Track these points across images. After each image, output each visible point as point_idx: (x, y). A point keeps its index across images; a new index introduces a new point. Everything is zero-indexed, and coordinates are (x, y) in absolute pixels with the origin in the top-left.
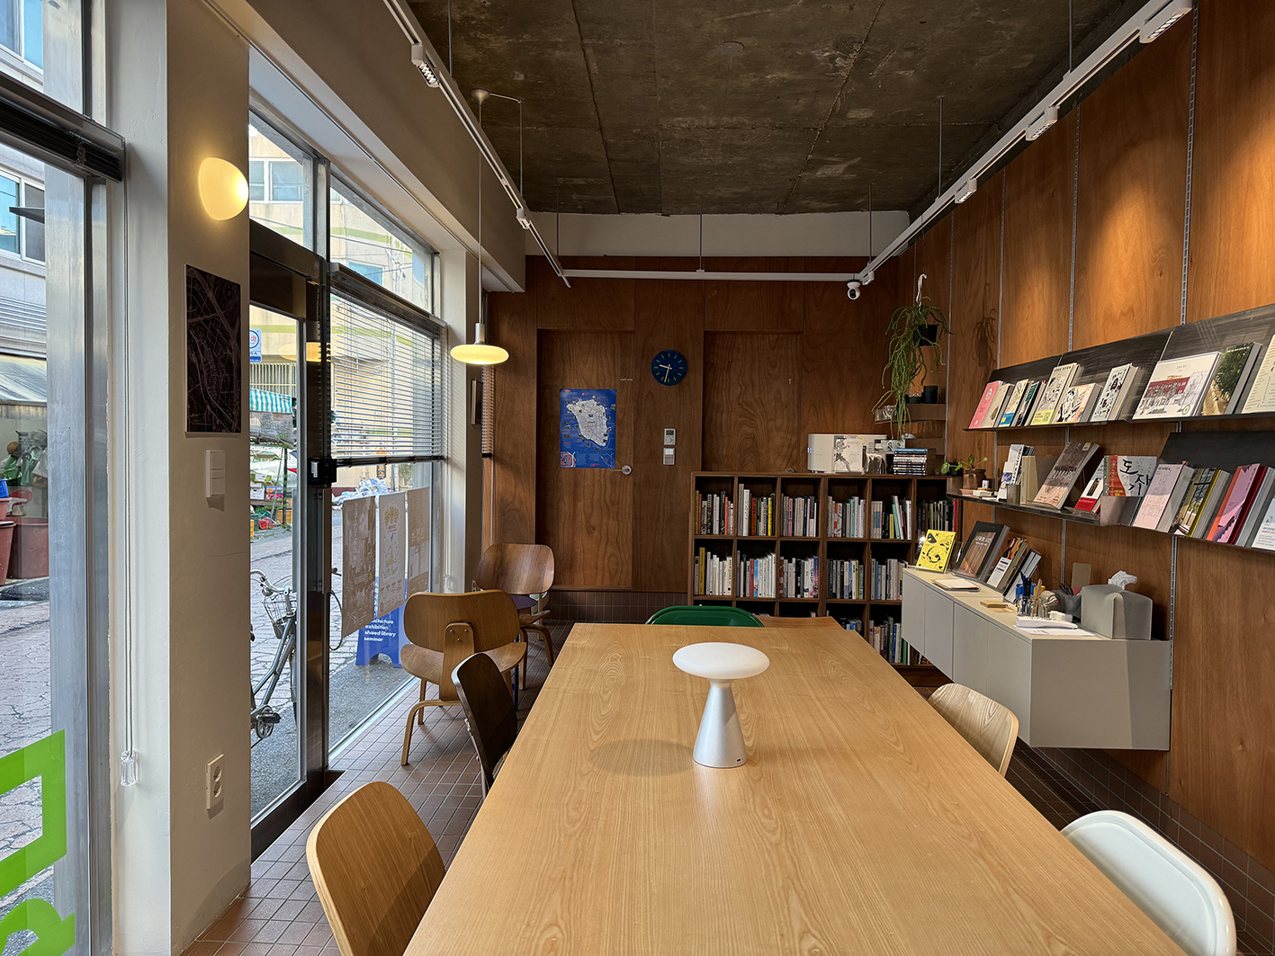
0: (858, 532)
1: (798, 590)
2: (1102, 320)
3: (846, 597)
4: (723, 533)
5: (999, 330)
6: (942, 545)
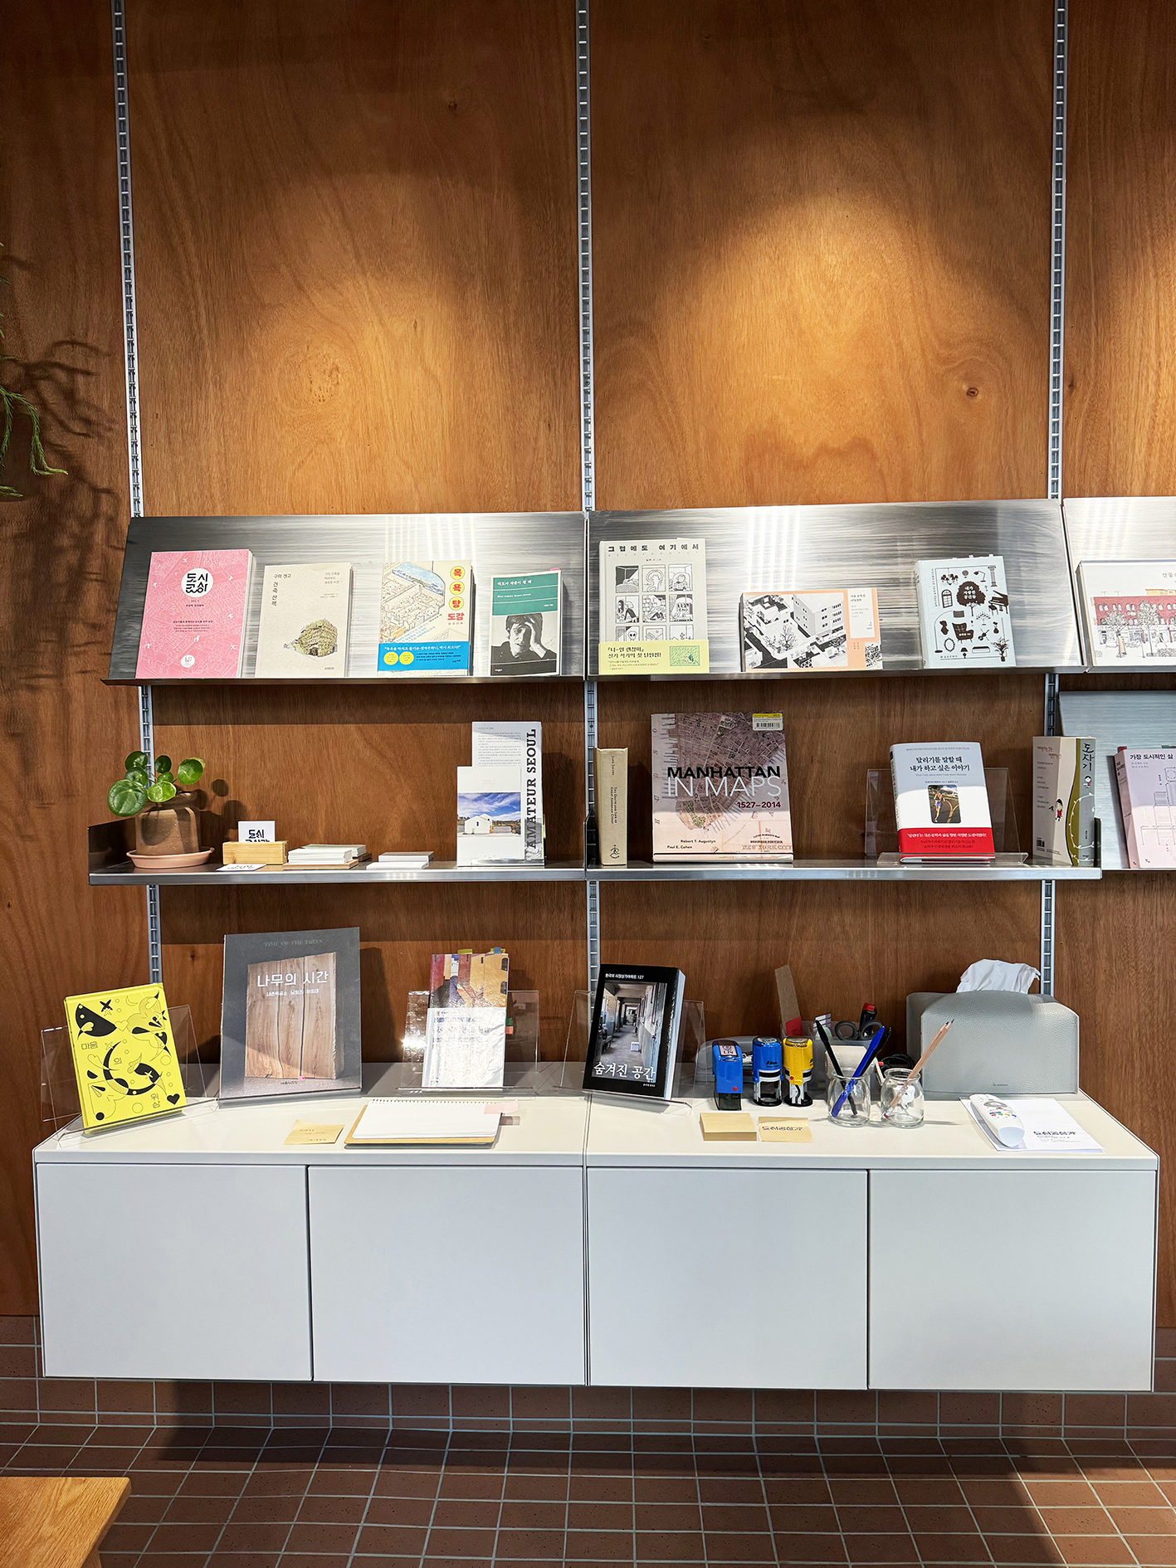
6: (137, 1031)
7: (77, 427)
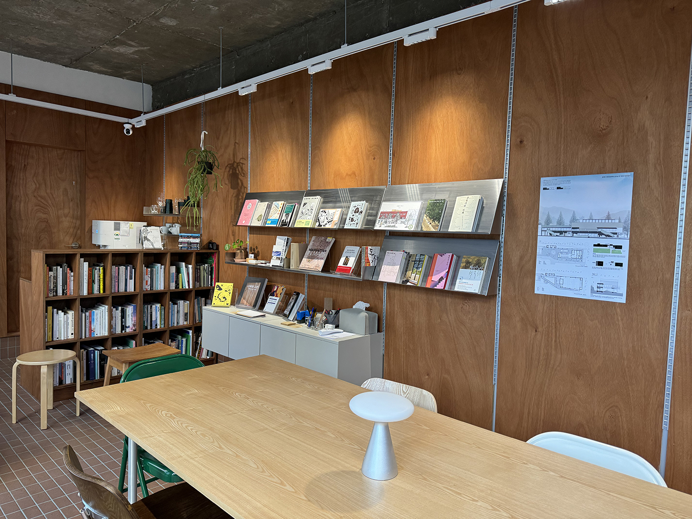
0: (160, 286)
1: (123, 327)
2: (333, 176)
3: (154, 328)
4: (66, 294)
5: (249, 171)
6: (226, 291)
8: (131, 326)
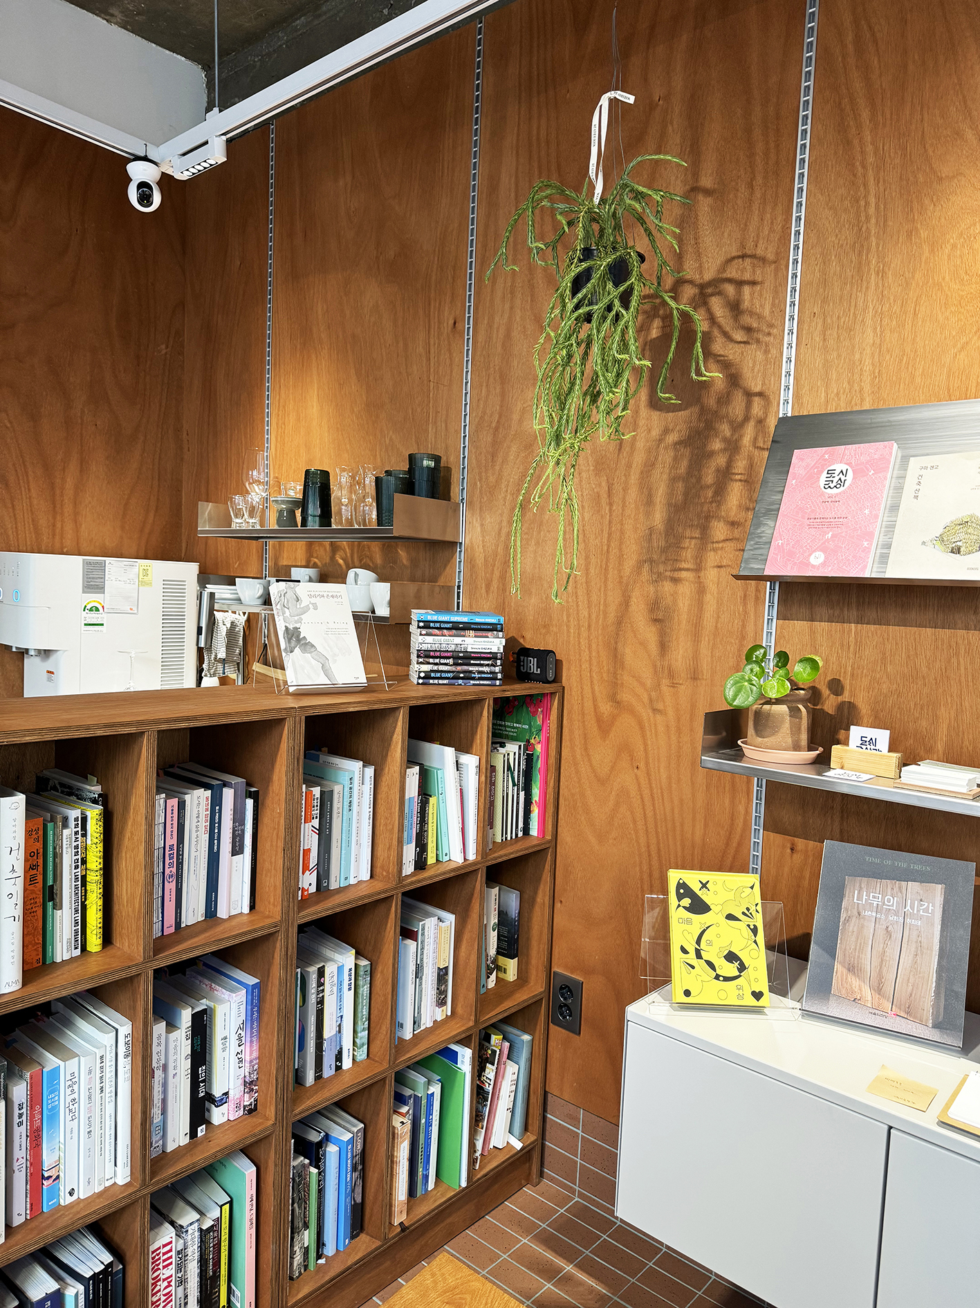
0: (355, 867)
1: (199, 1112)
3: (329, 1071)
6: (730, 917)
7: (739, 336)
8: (236, 1090)
